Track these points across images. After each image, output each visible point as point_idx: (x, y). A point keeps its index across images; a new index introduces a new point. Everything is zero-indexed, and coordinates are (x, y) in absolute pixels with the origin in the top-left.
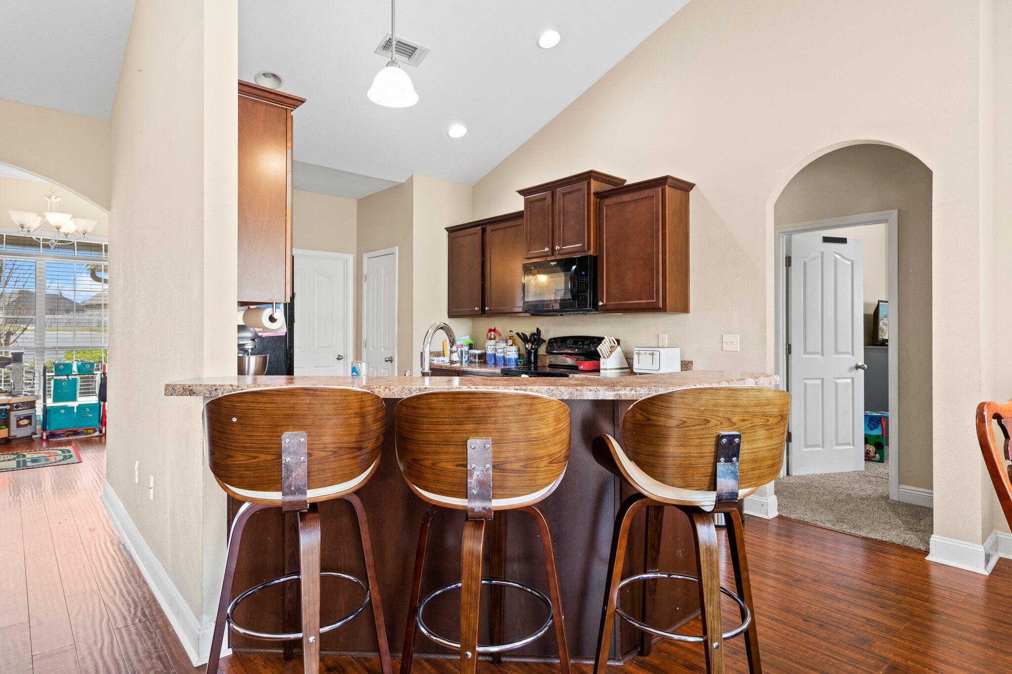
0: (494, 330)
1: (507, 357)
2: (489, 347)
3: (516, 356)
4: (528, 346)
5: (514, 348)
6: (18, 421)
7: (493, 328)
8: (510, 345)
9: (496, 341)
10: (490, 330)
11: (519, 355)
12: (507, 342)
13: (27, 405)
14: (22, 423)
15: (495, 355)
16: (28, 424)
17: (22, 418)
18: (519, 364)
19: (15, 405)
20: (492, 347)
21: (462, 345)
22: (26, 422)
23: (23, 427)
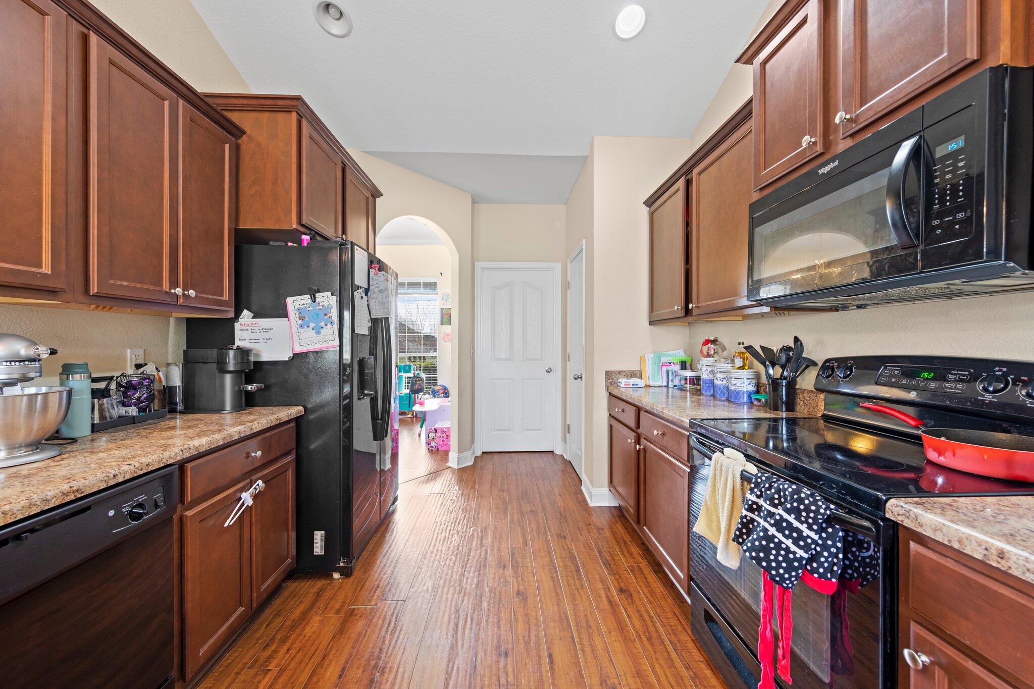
0: (714, 342)
1: (732, 388)
2: (704, 368)
3: (751, 388)
4: (773, 372)
5: (746, 374)
7: (712, 338)
8: (739, 368)
9: (715, 359)
10: (707, 342)
11: (758, 385)
12: (733, 361)
15: (712, 382)
18: (755, 402)
20: (710, 369)
21: (670, 363)
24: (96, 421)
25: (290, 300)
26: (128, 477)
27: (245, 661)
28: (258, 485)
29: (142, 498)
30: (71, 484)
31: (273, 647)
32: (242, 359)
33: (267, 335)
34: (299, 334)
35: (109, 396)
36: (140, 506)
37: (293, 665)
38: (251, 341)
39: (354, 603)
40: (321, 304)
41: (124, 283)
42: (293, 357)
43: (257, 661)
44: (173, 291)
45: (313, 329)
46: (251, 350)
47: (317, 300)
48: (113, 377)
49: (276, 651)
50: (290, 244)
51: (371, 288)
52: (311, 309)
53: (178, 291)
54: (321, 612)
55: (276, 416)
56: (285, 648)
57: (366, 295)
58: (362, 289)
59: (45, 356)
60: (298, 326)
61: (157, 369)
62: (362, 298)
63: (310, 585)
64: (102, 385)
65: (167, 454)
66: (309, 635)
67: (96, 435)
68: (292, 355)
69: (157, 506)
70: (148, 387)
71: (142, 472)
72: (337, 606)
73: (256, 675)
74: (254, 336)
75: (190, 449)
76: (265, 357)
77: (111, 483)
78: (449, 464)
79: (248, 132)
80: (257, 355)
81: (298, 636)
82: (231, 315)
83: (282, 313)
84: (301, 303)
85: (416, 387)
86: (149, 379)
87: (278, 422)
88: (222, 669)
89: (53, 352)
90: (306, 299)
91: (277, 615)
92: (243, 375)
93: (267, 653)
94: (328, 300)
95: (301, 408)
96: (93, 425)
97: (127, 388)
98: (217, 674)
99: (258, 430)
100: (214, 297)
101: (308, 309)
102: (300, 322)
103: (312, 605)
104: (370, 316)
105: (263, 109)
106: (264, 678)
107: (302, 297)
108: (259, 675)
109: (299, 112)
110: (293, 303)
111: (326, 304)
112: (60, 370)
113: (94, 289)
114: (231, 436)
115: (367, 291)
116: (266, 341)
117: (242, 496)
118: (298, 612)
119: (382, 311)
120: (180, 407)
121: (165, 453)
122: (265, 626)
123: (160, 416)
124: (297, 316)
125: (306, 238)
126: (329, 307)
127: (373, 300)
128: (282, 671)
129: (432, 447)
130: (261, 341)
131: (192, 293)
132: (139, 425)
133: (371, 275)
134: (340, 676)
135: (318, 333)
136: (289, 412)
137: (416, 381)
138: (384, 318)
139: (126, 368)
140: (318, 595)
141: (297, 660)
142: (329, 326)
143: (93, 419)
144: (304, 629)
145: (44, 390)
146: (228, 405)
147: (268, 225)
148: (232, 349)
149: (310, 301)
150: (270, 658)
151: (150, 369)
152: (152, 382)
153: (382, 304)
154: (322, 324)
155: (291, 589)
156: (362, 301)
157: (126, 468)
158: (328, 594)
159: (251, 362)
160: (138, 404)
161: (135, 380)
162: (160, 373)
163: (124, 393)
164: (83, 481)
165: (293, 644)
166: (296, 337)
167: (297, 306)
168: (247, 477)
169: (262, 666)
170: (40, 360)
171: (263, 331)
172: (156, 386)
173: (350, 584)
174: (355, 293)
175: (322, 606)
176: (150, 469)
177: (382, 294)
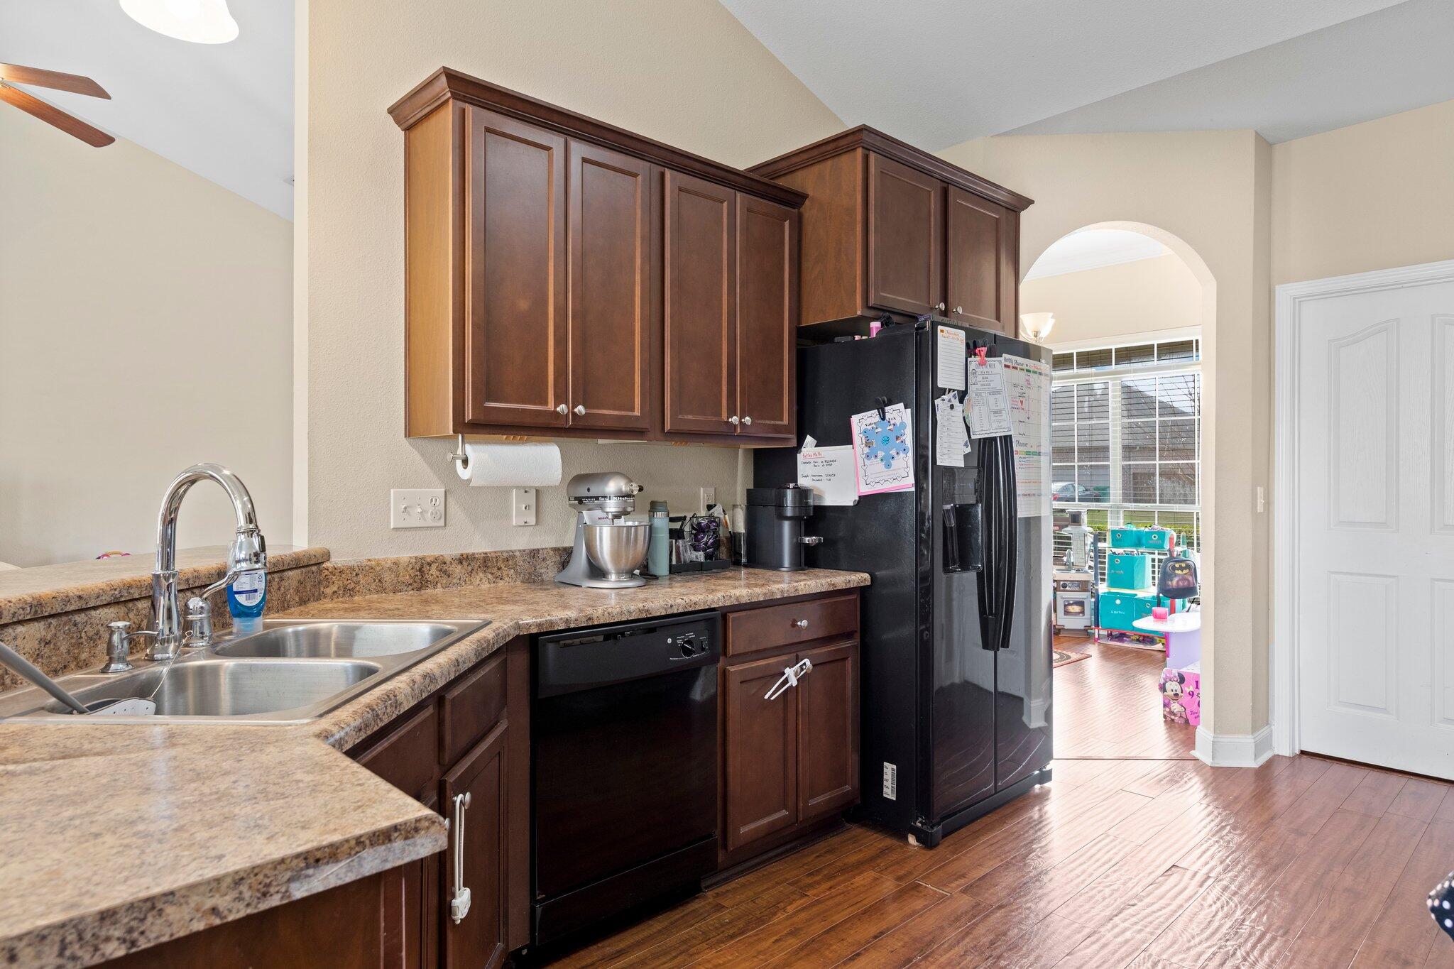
6: (1065, 606)
13: (1078, 586)
14: (1071, 609)
16: (1079, 613)
17: (1071, 602)
19: (1062, 583)
22: (1076, 609)
23: (1073, 615)
24: (674, 562)
25: (855, 419)
26: (681, 610)
27: (787, 876)
28: (805, 664)
29: (691, 635)
30: (644, 604)
31: (817, 878)
32: (801, 501)
33: (830, 470)
34: (864, 468)
35: (683, 538)
36: (689, 642)
37: (830, 903)
38: (814, 478)
39: (922, 879)
40: (892, 422)
41: (690, 417)
42: (859, 501)
43: (797, 882)
44: (730, 420)
45: (882, 460)
46: (810, 490)
47: (888, 416)
48: (685, 517)
49: (818, 883)
50: (857, 338)
51: (971, 389)
52: (879, 430)
53: (735, 420)
54: (879, 870)
55: (829, 580)
56: (828, 884)
57: (961, 401)
58: (952, 394)
59: (636, 492)
60: (864, 456)
61: (724, 511)
62: (952, 407)
63: (877, 838)
64: (677, 525)
65: (711, 597)
66: (857, 885)
67: (672, 576)
68: (857, 499)
69: (703, 649)
70: (715, 532)
71: (690, 609)
72: (902, 873)
73: (794, 893)
74: (816, 471)
75: (731, 597)
76: (829, 501)
77: (669, 612)
78: (1195, 753)
79: (811, 194)
80: (820, 497)
81: (845, 881)
82: (794, 443)
83: (847, 439)
84: (868, 423)
85: (1174, 583)
86: (716, 522)
87: (831, 589)
88: (765, 873)
89: (641, 489)
90: (874, 416)
91: (831, 851)
92: (802, 522)
93: (809, 880)
94: (900, 414)
95: (866, 576)
96: (671, 566)
97: (699, 530)
98: (760, 875)
99: (804, 593)
100: (773, 422)
101: (877, 431)
102: (867, 450)
103: (872, 859)
104: (969, 436)
105: (825, 157)
106: (800, 899)
107: (869, 413)
108: (795, 894)
109: (865, 146)
110: (861, 422)
111: (898, 422)
112: (648, 507)
113: (668, 427)
114: (773, 593)
115: (962, 396)
116: (829, 478)
117: (785, 671)
118: (854, 859)
119: (994, 425)
120: (743, 560)
121: (709, 596)
122: (815, 855)
123: (723, 567)
124: (864, 442)
125: (875, 325)
126: (903, 425)
127: (976, 409)
128: (818, 902)
129: (1172, 713)
130: (824, 478)
131: (748, 420)
132: (705, 572)
133: (970, 368)
134: (875, 937)
135: (888, 466)
136: (848, 578)
137: (1174, 568)
138: (1001, 437)
139: (698, 509)
140: (883, 852)
141: (837, 900)
142: (902, 455)
143: (671, 560)
144: (854, 877)
145: (636, 524)
146: (787, 562)
147: (831, 317)
148: (789, 488)
149: (878, 419)
150: (811, 886)
151: (717, 511)
152: (718, 526)
153: (995, 413)
154: (893, 452)
155: (854, 833)
156: (953, 412)
157: (679, 601)
158: (895, 856)
159: (810, 506)
160: (706, 550)
161: (705, 522)
162: (727, 516)
163: (696, 536)
164: (651, 604)
165: (839, 884)
166: (861, 473)
167: (864, 427)
168: (793, 651)
169: (801, 888)
170: (634, 496)
171: (825, 464)
172: (722, 533)
173: (928, 856)
174: (937, 402)
175: (882, 865)
176: (698, 608)
177: (997, 396)
